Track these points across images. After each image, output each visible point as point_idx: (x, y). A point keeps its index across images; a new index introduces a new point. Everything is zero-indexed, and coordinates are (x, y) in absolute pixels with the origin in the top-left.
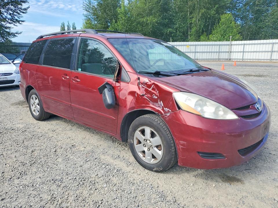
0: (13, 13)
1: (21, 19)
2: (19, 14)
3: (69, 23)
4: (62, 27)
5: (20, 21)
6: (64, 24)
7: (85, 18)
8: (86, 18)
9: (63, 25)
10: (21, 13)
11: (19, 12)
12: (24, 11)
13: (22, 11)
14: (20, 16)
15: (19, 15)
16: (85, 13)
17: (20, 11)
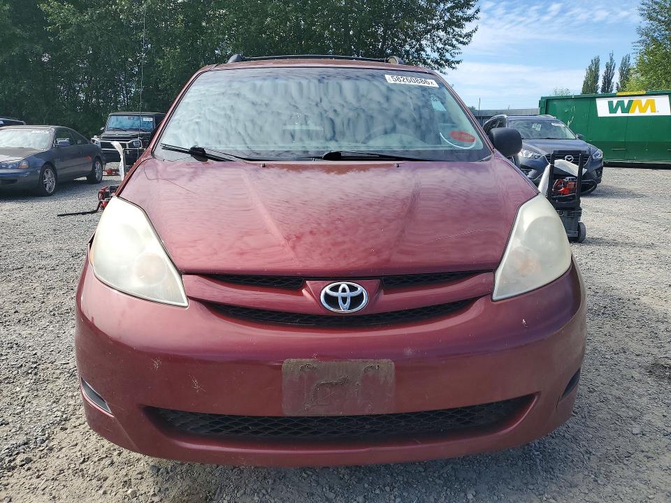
0: (443, 46)
1: (457, 58)
2: (454, 46)
3: (611, 59)
4: (590, 69)
5: (453, 62)
6: (599, 61)
7: (641, 39)
8: (644, 37)
9: (596, 63)
10: (460, 46)
11: (455, 42)
12: (465, 40)
13: (461, 39)
14: (457, 51)
15: (454, 51)
16: (646, 24)
17: (457, 40)
